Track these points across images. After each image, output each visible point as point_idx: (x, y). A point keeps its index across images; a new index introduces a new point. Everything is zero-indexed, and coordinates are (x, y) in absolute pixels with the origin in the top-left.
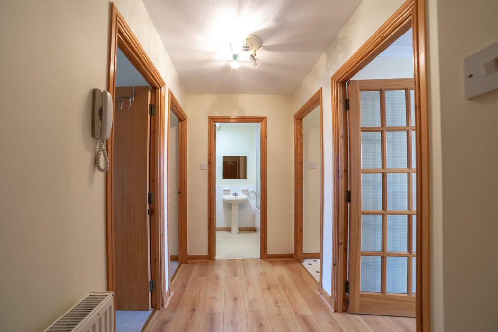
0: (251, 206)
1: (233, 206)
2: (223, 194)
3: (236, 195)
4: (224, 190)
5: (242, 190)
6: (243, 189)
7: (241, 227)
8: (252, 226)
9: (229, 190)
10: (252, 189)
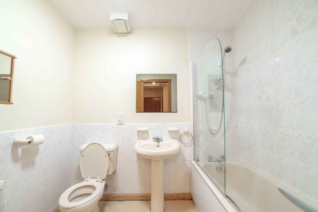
0: (184, 157)
1: (153, 163)
2: (137, 137)
3: (158, 140)
4: (139, 132)
5: (169, 132)
6: (171, 129)
7: (168, 192)
8: (186, 190)
9: (147, 132)
10: (186, 129)
